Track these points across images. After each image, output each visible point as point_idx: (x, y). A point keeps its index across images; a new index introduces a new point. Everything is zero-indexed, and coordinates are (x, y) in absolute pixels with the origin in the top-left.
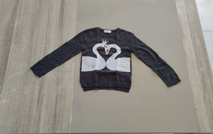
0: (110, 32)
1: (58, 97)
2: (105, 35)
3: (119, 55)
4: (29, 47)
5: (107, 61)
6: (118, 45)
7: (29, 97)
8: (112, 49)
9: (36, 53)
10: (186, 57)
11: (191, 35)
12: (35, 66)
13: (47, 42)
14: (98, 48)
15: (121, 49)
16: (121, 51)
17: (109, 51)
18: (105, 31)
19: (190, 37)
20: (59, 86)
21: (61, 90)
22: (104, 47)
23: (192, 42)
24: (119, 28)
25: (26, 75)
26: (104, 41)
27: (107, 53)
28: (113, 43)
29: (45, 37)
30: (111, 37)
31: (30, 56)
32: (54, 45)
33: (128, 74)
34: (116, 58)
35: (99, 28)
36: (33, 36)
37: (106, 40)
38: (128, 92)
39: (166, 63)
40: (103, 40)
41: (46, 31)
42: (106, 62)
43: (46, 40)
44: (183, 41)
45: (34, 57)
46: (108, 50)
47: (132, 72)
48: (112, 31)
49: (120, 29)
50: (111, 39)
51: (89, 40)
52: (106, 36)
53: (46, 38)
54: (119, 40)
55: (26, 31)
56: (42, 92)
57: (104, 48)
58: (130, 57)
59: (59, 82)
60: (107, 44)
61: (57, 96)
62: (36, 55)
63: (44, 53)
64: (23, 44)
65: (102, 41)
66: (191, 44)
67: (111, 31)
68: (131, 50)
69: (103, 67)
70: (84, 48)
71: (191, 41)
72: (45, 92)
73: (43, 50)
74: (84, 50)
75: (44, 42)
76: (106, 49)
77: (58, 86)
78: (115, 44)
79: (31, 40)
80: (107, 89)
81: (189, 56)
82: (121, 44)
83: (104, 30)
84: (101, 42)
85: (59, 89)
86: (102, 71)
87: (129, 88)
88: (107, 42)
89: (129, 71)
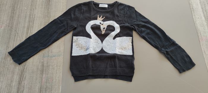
0: (106, 6)
1: (42, 90)
2: (100, 10)
3: (118, 34)
4: (9, 26)
5: (104, 42)
6: (116, 21)
7: (5, 91)
8: (109, 26)
9: (17, 34)
10: (199, 35)
11: (202, 8)
12: (15, 50)
13: (31, 20)
14: (92, 25)
15: (120, 27)
16: (120, 29)
17: (105, 29)
18: (100, 6)
19: (201, 10)
20: (44, 76)
21: (46, 80)
22: (100, 24)
23: (204, 16)
24: (116, 2)
25: (3, 62)
26: (99, 17)
27: (103, 32)
28: (110, 20)
29: (28, 14)
30: (107, 12)
31: (10, 38)
32: (40, 24)
33: (129, 58)
34: (114, 38)
35: (93, 1)
36: (15, 12)
37: (102, 16)
38: (131, 81)
39: (175, 42)
40: (98, 15)
41: (30, 7)
42: (102, 43)
43: (30, 17)
44: (193, 14)
45: (14, 38)
46: (104, 28)
47: (135, 56)
48: (109, 5)
49: (118, 2)
50: (108, 15)
51: (81, 16)
52: (102, 11)
53: (30, 15)
54: (117, 16)
55: (7, 7)
56: (23, 84)
58: (132, 36)
59: (44, 70)
60: (104, 21)
61: (41, 88)
62: (16, 37)
63: (27, 33)
64: (2, 23)
65: (97, 18)
66: (203, 18)
67: (107, 5)
68: (132, 28)
69: (98, 50)
70: (76, 27)
71: (202, 15)
72: (26, 84)
73: (25, 29)
74: (75, 29)
75: (27, 19)
76: (102, 27)
77: (42, 75)
78: (113, 20)
79: (12, 17)
80: (104, 78)
81: (202, 33)
82: (120, 21)
83: (99, 4)
85: (44, 80)
86: (97, 55)
87: (132, 77)
88: (103, 19)
89: (131, 54)
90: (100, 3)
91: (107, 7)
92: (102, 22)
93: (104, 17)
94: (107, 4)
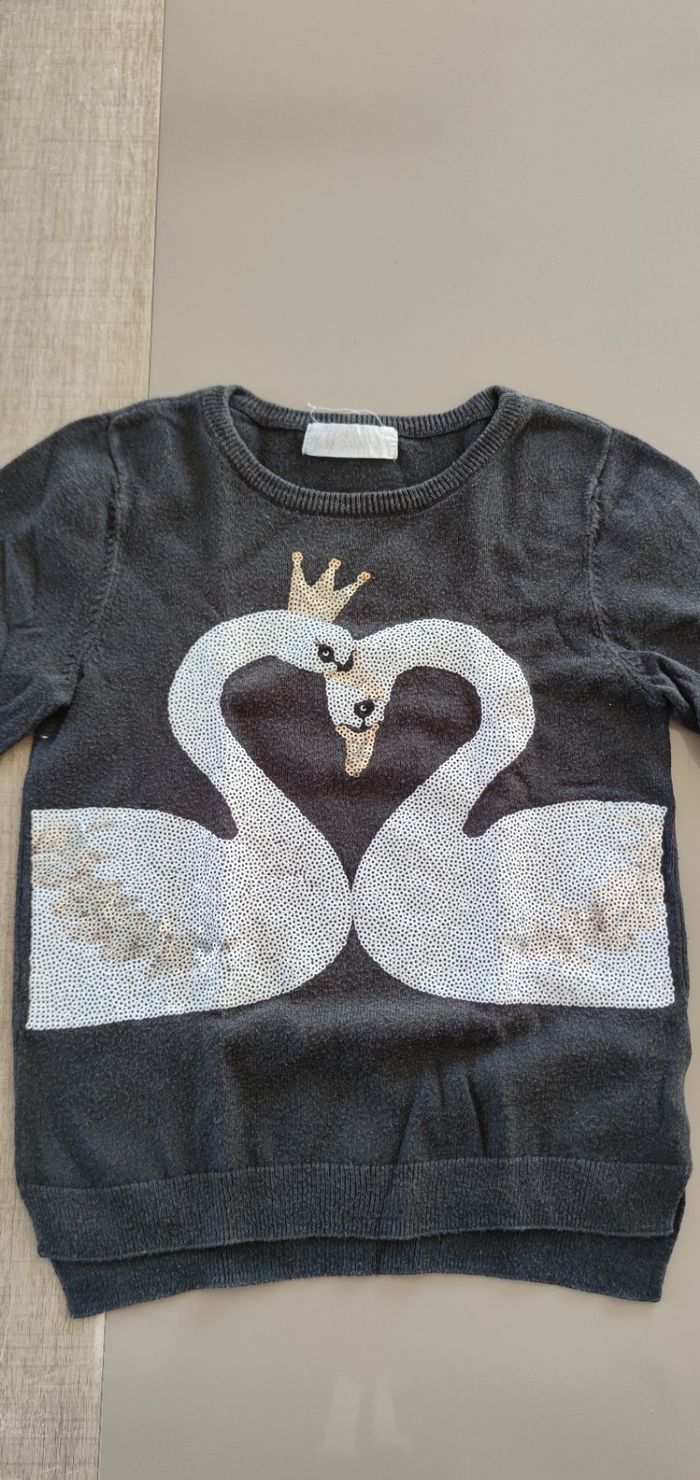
0: (383, 443)
2: (317, 497)
3: (513, 769)
5: (368, 863)
6: (491, 623)
8: (416, 679)
15: (537, 689)
16: (537, 706)
17: (377, 716)
18: (320, 441)
22: (318, 667)
24: (495, 394)
26: (312, 579)
28: (423, 609)
30: (393, 516)
33: (637, 1044)
34: (479, 820)
35: (239, 392)
37: (335, 565)
40: (297, 558)
42: (350, 872)
46: (369, 706)
47: (691, 1010)
48: (412, 431)
49: (514, 400)
50: (400, 545)
51: (115, 568)
52: (334, 498)
54: (502, 555)
57: (318, 681)
58: (662, 795)
60: (361, 616)
67: (390, 435)
68: (664, 695)
69: (309, 960)
70: (63, 697)
74: (57, 717)
78: (458, 607)
80: (377, 1269)
82: (532, 614)
83: (307, 418)
84: (277, 597)
86: (310, 1020)
88: (350, 590)
89: (660, 995)
90: (313, 408)
91: (390, 452)
92: (340, 638)
93: (364, 576)
94: (387, 421)
